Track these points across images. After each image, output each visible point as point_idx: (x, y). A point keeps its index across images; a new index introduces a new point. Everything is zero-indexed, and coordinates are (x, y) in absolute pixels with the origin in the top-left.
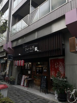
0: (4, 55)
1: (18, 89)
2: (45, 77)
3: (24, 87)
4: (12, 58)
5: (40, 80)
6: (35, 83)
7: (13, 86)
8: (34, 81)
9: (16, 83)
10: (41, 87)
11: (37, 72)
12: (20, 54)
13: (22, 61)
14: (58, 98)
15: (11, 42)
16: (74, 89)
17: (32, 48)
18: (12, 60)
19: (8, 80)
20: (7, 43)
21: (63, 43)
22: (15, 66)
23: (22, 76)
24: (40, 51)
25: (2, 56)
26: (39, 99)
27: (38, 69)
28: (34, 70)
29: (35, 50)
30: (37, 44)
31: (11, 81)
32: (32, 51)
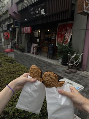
0: (11, 22)
1: (28, 55)
2: (53, 45)
3: (33, 54)
4: (19, 24)
5: (48, 48)
6: (43, 51)
7: (24, 53)
8: (43, 49)
9: (26, 51)
10: (48, 54)
11: (45, 40)
12: (26, 20)
13: (29, 27)
14: (61, 62)
15: (15, 4)
16: (76, 53)
17: (38, 10)
18: (20, 27)
19: (19, 48)
20: (12, 7)
21: (72, 2)
22: (23, 33)
23: (31, 45)
24: (46, 14)
25: (9, 23)
26: (44, 63)
27: (47, 37)
28: (43, 38)
29: (42, 14)
30: (44, 5)
31: (21, 48)
32: (39, 15)
